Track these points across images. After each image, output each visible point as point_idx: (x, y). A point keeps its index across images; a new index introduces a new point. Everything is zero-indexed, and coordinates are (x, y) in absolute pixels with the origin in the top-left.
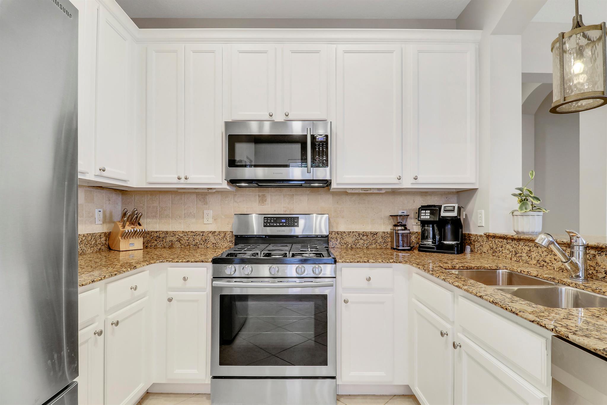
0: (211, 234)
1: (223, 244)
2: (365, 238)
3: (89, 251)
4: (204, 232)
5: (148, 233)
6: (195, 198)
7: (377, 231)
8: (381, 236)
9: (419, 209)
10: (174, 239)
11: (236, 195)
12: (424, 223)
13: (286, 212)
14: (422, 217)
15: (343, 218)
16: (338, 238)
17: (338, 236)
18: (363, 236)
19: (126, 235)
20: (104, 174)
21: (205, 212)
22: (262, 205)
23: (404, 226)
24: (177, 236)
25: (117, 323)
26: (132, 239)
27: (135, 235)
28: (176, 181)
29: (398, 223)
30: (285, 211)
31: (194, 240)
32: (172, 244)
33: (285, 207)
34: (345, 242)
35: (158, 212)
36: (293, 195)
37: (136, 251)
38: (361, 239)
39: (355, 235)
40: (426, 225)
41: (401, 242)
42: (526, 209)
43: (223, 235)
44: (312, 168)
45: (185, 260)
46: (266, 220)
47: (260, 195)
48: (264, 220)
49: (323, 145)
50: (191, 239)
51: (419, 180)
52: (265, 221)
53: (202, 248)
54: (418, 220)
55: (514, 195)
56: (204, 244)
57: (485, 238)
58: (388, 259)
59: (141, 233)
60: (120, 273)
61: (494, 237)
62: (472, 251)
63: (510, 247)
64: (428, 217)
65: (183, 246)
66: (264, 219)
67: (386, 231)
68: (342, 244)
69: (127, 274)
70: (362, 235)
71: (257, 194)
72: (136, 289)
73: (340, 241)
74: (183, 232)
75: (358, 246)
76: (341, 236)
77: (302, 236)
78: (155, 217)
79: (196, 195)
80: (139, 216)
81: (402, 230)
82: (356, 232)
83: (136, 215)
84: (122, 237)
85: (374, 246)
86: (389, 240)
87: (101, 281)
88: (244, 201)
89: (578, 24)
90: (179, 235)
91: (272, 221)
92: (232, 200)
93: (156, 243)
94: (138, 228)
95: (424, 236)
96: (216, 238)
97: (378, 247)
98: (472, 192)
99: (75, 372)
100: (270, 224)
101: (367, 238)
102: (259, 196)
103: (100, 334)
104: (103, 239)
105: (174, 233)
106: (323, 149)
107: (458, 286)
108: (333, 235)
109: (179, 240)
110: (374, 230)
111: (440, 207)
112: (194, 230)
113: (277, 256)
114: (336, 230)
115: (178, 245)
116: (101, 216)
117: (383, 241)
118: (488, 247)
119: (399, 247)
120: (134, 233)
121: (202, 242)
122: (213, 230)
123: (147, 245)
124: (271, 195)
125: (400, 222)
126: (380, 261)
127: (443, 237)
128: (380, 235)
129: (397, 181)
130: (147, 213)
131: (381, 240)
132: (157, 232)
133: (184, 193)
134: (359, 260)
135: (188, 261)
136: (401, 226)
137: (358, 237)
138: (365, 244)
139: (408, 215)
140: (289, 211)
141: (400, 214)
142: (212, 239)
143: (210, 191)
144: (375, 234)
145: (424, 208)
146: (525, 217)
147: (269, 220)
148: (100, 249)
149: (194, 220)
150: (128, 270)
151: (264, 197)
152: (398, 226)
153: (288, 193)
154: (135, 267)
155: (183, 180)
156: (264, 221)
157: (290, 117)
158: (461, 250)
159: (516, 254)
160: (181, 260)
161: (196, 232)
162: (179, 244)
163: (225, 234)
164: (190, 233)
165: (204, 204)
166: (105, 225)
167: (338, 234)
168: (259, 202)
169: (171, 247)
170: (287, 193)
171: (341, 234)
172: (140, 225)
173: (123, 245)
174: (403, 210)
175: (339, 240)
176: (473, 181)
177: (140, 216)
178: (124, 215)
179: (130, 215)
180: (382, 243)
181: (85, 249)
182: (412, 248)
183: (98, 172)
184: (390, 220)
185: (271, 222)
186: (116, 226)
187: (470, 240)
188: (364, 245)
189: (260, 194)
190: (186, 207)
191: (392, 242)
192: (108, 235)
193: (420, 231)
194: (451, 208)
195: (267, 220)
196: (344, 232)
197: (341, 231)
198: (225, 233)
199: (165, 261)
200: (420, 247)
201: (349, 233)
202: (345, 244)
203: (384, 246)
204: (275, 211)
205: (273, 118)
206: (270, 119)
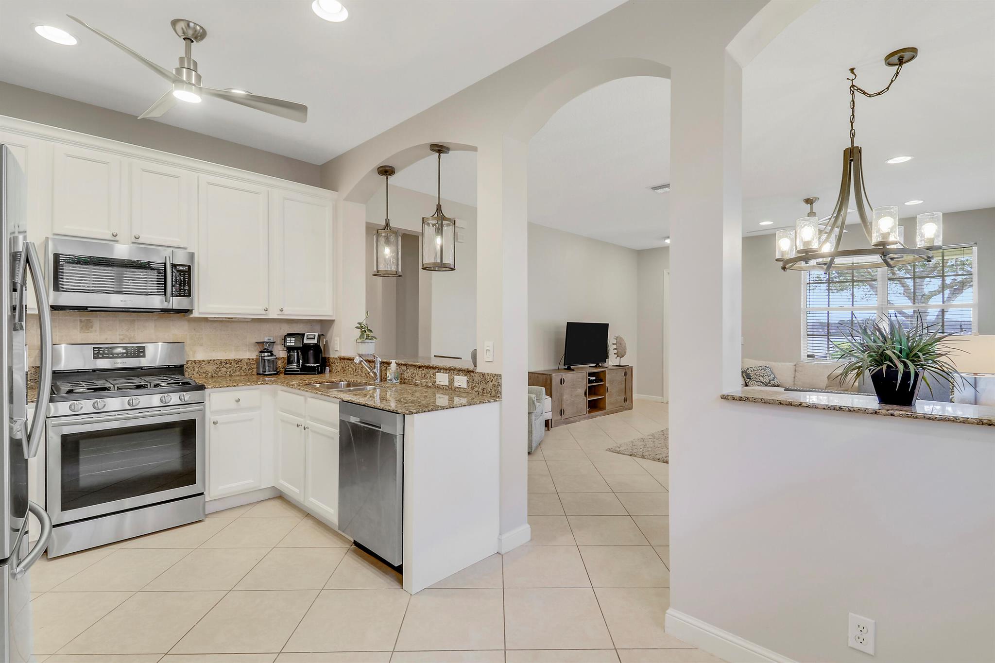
2: (228, 365)
7: (241, 358)
9: (285, 336)
12: (290, 349)
14: (287, 344)
15: (201, 345)
16: (195, 368)
18: (226, 363)
22: (87, 332)
23: (271, 352)
29: (264, 349)
30: (122, 340)
33: (122, 335)
34: (205, 371)
36: (134, 320)
38: (223, 367)
39: (216, 363)
40: (292, 351)
41: (267, 368)
42: (363, 338)
44: (171, 297)
46: (96, 350)
47: (83, 320)
48: (94, 351)
49: (184, 274)
51: (285, 312)
52: (95, 352)
54: (284, 346)
55: (357, 328)
57: (339, 360)
58: (256, 382)
61: (344, 359)
62: (330, 371)
63: (353, 366)
64: (293, 344)
66: (93, 349)
67: (251, 358)
68: (200, 373)
71: (78, 318)
75: (220, 374)
76: (199, 365)
77: (147, 368)
81: (269, 356)
82: (218, 360)
86: (255, 366)
89: (387, 225)
91: (106, 352)
92: (35, 326)
95: (289, 361)
97: (243, 373)
98: (331, 322)
100: (102, 356)
101: (230, 366)
102: (81, 321)
106: (184, 278)
107: (306, 391)
108: (189, 365)
110: (238, 357)
111: (303, 335)
114: (193, 359)
117: (248, 368)
118: (341, 367)
119: (265, 372)
124: (100, 320)
125: (266, 349)
126: (249, 384)
127: (306, 360)
128: (244, 362)
129: (264, 312)
131: (246, 367)
134: (228, 385)
136: (268, 352)
137: (220, 364)
138: (228, 372)
139: (275, 342)
140: (131, 340)
141: (266, 340)
144: (239, 361)
145: (289, 335)
146: (363, 344)
147: (101, 350)
151: (90, 322)
152: (264, 352)
153: (127, 318)
156: (94, 352)
157: (142, 240)
158: (322, 371)
159: (356, 370)
167: (195, 363)
168: (82, 328)
170: (125, 319)
171: (199, 363)
174: (269, 337)
175: (197, 369)
176: (330, 313)
180: (247, 370)
182: (278, 372)
184: (256, 346)
185: (103, 353)
187: (329, 362)
188: (226, 372)
189: (83, 319)
191: (258, 368)
193: (286, 356)
194: (313, 336)
195: (99, 350)
196: (204, 361)
197: (199, 359)
200: (286, 371)
201: (209, 362)
202: (204, 373)
203: (250, 372)
204: (106, 339)
205: (117, 238)
206: (113, 238)
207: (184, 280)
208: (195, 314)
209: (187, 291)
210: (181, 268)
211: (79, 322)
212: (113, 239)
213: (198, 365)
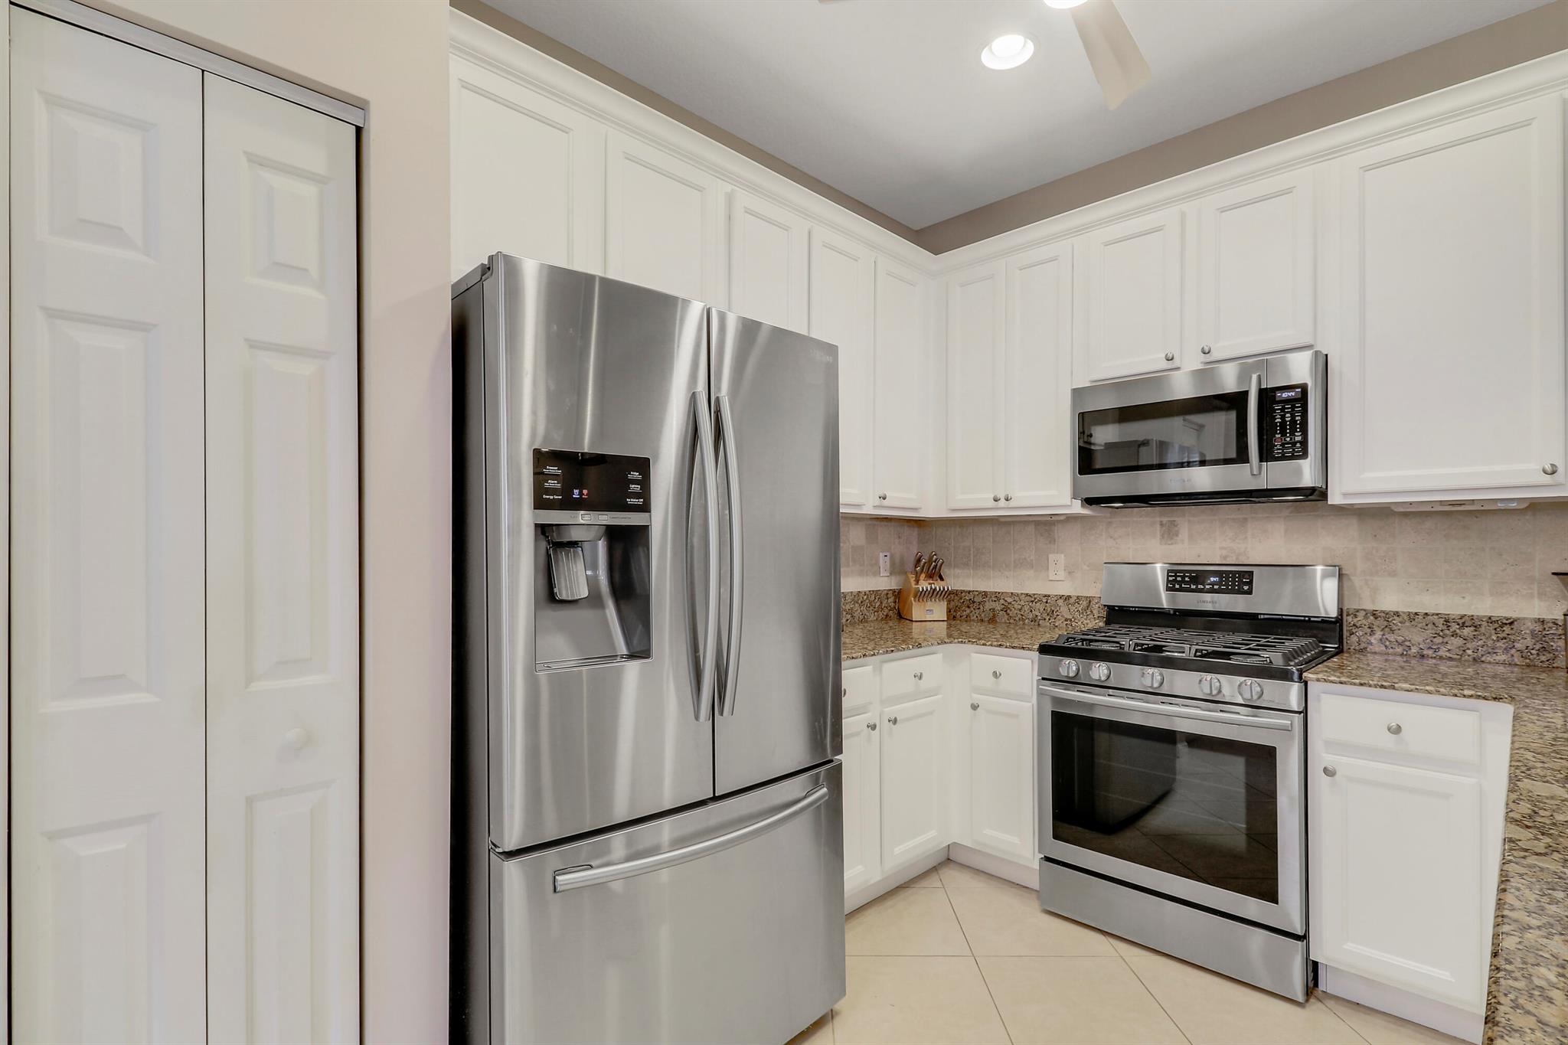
0: (1062, 601)
1: (1085, 621)
2: (1467, 631)
3: (872, 618)
4: (1049, 596)
5: (956, 593)
6: (1034, 530)
7: (1514, 615)
8: (1528, 632)
10: (998, 606)
11: (1110, 522)
13: (1228, 559)
15: (1393, 574)
16: (1375, 628)
17: (1377, 623)
18: (1463, 626)
19: (921, 596)
20: (885, 503)
21: (1052, 557)
22: (1170, 543)
24: (1002, 601)
25: (895, 721)
26: (929, 603)
27: (934, 596)
28: (992, 504)
30: (1225, 558)
31: (1031, 611)
32: (994, 616)
34: (1400, 639)
35: (972, 557)
36: (1246, 520)
37: (936, 623)
38: (1454, 635)
39: (1434, 624)
43: (1085, 603)
44: (1263, 464)
45: (995, 643)
46: (1171, 576)
47: (1164, 522)
48: (1168, 576)
49: (1293, 407)
50: (1026, 608)
52: (1170, 579)
53: (1045, 627)
56: (1049, 619)
59: (944, 593)
60: (898, 650)
65: (1012, 621)
66: (1168, 574)
67: (1548, 616)
68: (1388, 643)
69: (907, 653)
70: (1458, 624)
71: (1158, 519)
72: (920, 678)
73: (1383, 635)
74: (1012, 593)
75: (1443, 652)
76: (1386, 623)
78: (966, 565)
79: (1035, 525)
80: (939, 565)
82: (1437, 614)
83: (935, 562)
84: (915, 597)
85: (1502, 657)
87: (874, 657)
88: (1128, 535)
90: (1006, 599)
91: (1187, 579)
92: (1104, 533)
93: (968, 611)
94: (938, 585)
96: (1073, 609)
97: (1517, 660)
99: (838, 749)
100: (1181, 586)
101: (1475, 633)
102: (1162, 524)
103: (873, 727)
104: (891, 600)
105: (997, 596)
106: (1293, 416)
108: (1360, 620)
109: (1006, 609)
110: (1502, 613)
112: (1031, 592)
113: (1176, 654)
114: (1370, 607)
115: (1002, 617)
116: (888, 564)
117: (1538, 647)
120: (932, 591)
121: (1045, 615)
122: (1067, 594)
123: (955, 614)
124: (1189, 521)
128: (1524, 628)
130: (955, 558)
131: (1529, 642)
132: (969, 592)
133: (1013, 523)
135: (1000, 645)
137: (1445, 627)
138: (1468, 649)
140: (1234, 558)
142: (1064, 610)
143: (1054, 518)
144: (1506, 624)
147: (1179, 576)
148: (887, 615)
149: (1031, 573)
150: (908, 648)
151: (1174, 525)
153: (1233, 516)
154: (919, 646)
155: (1002, 503)
156: (1168, 578)
157: (1216, 355)
160: (990, 643)
161: (1034, 595)
162: (1006, 617)
163: (1090, 602)
164: (1023, 596)
165: (1050, 542)
166: (893, 577)
167: (1376, 618)
168: (1163, 536)
169: (993, 620)
170: (1229, 517)
171: (1387, 619)
172: (942, 579)
173: (918, 611)
175: (1379, 633)
177: (941, 565)
178: (919, 561)
179: (925, 563)
180: (1533, 652)
181: (867, 614)
183: (878, 502)
185: (1183, 581)
186: (907, 580)
188: (1464, 651)
189: (1165, 520)
190: (1017, 547)
192: (898, 595)
195: (1176, 576)
196: (1397, 614)
197: (1387, 609)
198: (1089, 600)
199: (967, 641)
201: (1413, 617)
202: (1400, 644)
203: (1543, 658)
204: (1199, 556)
205: (1176, 363)
206: (1169, 365)
207: (1293, 421)
208: (1335, 498)
209: (1298, 445)
210: (1285, 395)
211: (1158, 527)
212: (1170, 367)
213: (1381, 622)
